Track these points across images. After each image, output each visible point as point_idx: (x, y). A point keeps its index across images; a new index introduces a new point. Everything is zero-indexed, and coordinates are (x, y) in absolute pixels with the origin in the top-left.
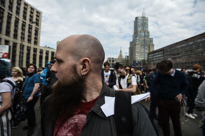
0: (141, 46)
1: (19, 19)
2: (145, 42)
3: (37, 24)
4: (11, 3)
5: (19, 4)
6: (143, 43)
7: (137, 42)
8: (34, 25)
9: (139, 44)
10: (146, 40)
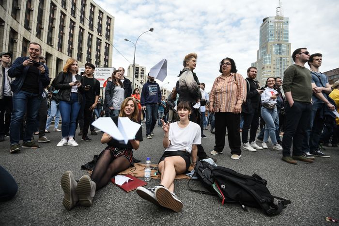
0: (275, 70)
1: (83, 30)
2: (281, 63)
3: (108, 37)
4: (74, 5)
5: (84, 5)
6: (278, 66)
7: (266, 62)
8: (104, 40)
9: (270, 67)
10: (284, 60)
